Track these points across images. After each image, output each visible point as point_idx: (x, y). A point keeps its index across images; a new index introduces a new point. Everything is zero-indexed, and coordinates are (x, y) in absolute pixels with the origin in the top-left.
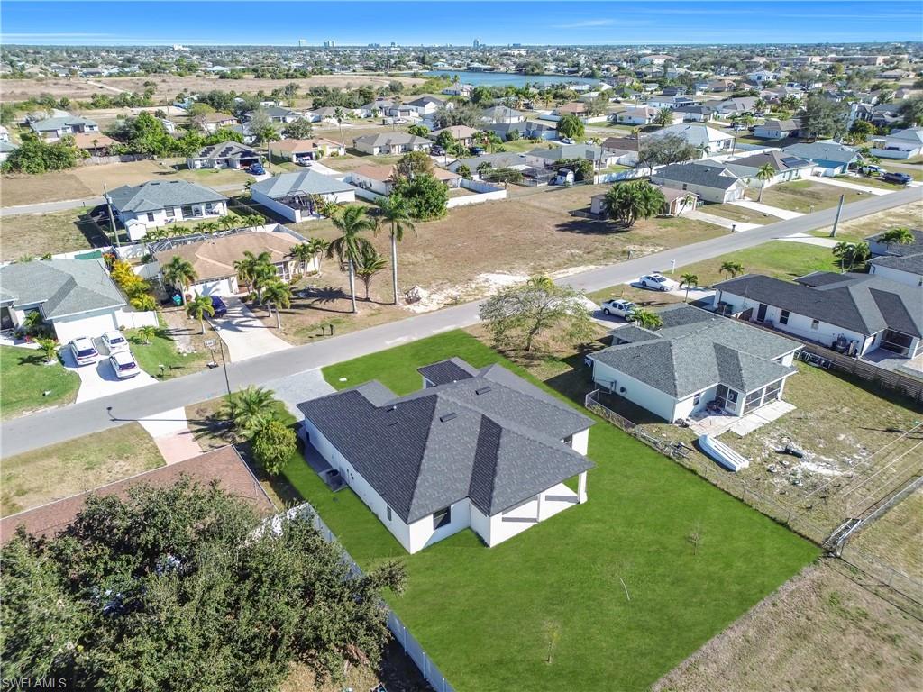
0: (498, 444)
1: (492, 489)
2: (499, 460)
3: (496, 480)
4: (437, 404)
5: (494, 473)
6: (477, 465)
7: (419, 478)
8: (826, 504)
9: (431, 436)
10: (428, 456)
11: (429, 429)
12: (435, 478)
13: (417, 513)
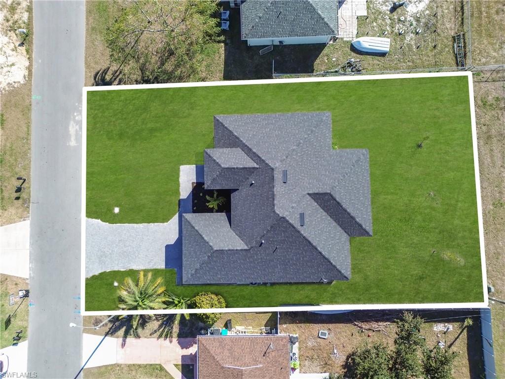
0: (338, 203)
1: (360, 226)
2: (348, 210)
3: (357, 220)
4: (290, 221)
5: (353, 218)
6: (337, 220)
7: (332, 261)
8: (439, 35)
9: (310, 239)
10: (321, 248)
11: (304, 237)
12: (335, 252)
13: (349, 273)
